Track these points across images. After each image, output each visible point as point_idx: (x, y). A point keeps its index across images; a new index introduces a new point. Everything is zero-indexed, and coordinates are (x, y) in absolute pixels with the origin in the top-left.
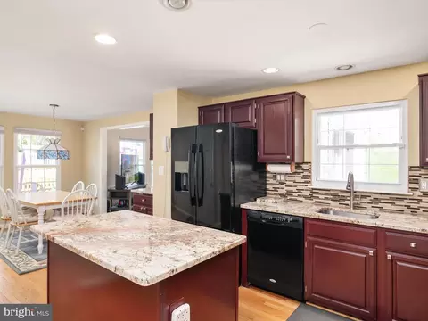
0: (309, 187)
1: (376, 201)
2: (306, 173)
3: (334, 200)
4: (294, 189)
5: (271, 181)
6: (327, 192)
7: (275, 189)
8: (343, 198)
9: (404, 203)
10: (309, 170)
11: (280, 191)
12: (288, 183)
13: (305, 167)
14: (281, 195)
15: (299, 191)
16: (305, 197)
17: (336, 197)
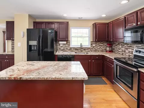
0: (70, 47)
1: (85, 49)
2: (68, 44)
3: (76, 50)
4: (65, 48)
5: (58, 46)
6: (74, 48)
7: (60, 48)
8: (78, 49)
9: (90, 49)
10: (69, 43)
11: (61, 49)
12: (64, 46)
13: (69, 42)
14: (62, 50)
15: (67, 48)
16: (69, 50)
17: (76, 49)
